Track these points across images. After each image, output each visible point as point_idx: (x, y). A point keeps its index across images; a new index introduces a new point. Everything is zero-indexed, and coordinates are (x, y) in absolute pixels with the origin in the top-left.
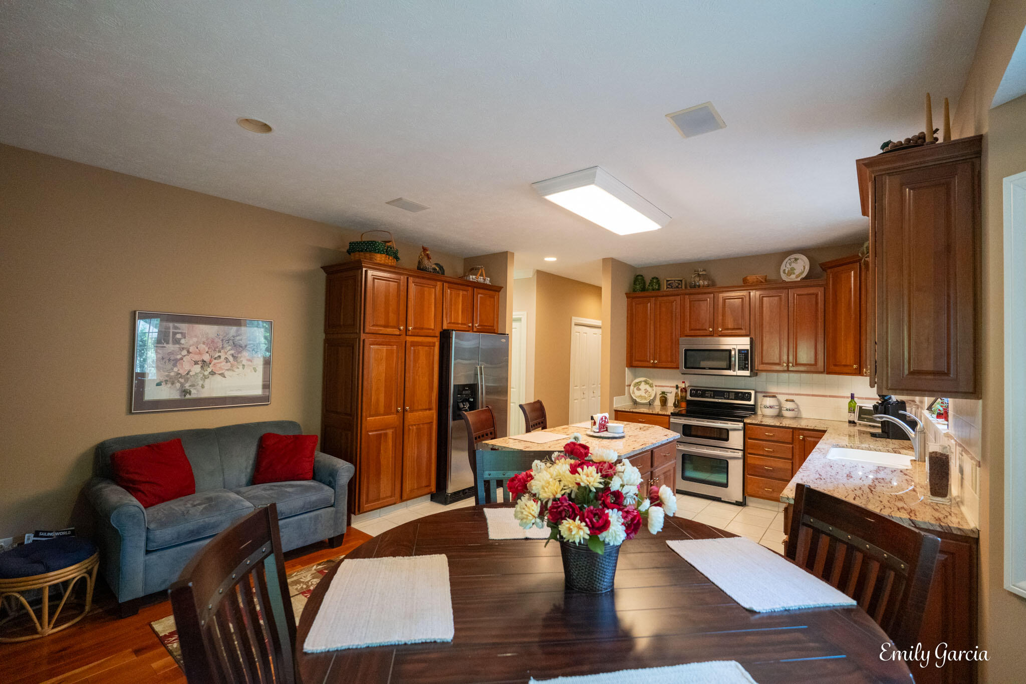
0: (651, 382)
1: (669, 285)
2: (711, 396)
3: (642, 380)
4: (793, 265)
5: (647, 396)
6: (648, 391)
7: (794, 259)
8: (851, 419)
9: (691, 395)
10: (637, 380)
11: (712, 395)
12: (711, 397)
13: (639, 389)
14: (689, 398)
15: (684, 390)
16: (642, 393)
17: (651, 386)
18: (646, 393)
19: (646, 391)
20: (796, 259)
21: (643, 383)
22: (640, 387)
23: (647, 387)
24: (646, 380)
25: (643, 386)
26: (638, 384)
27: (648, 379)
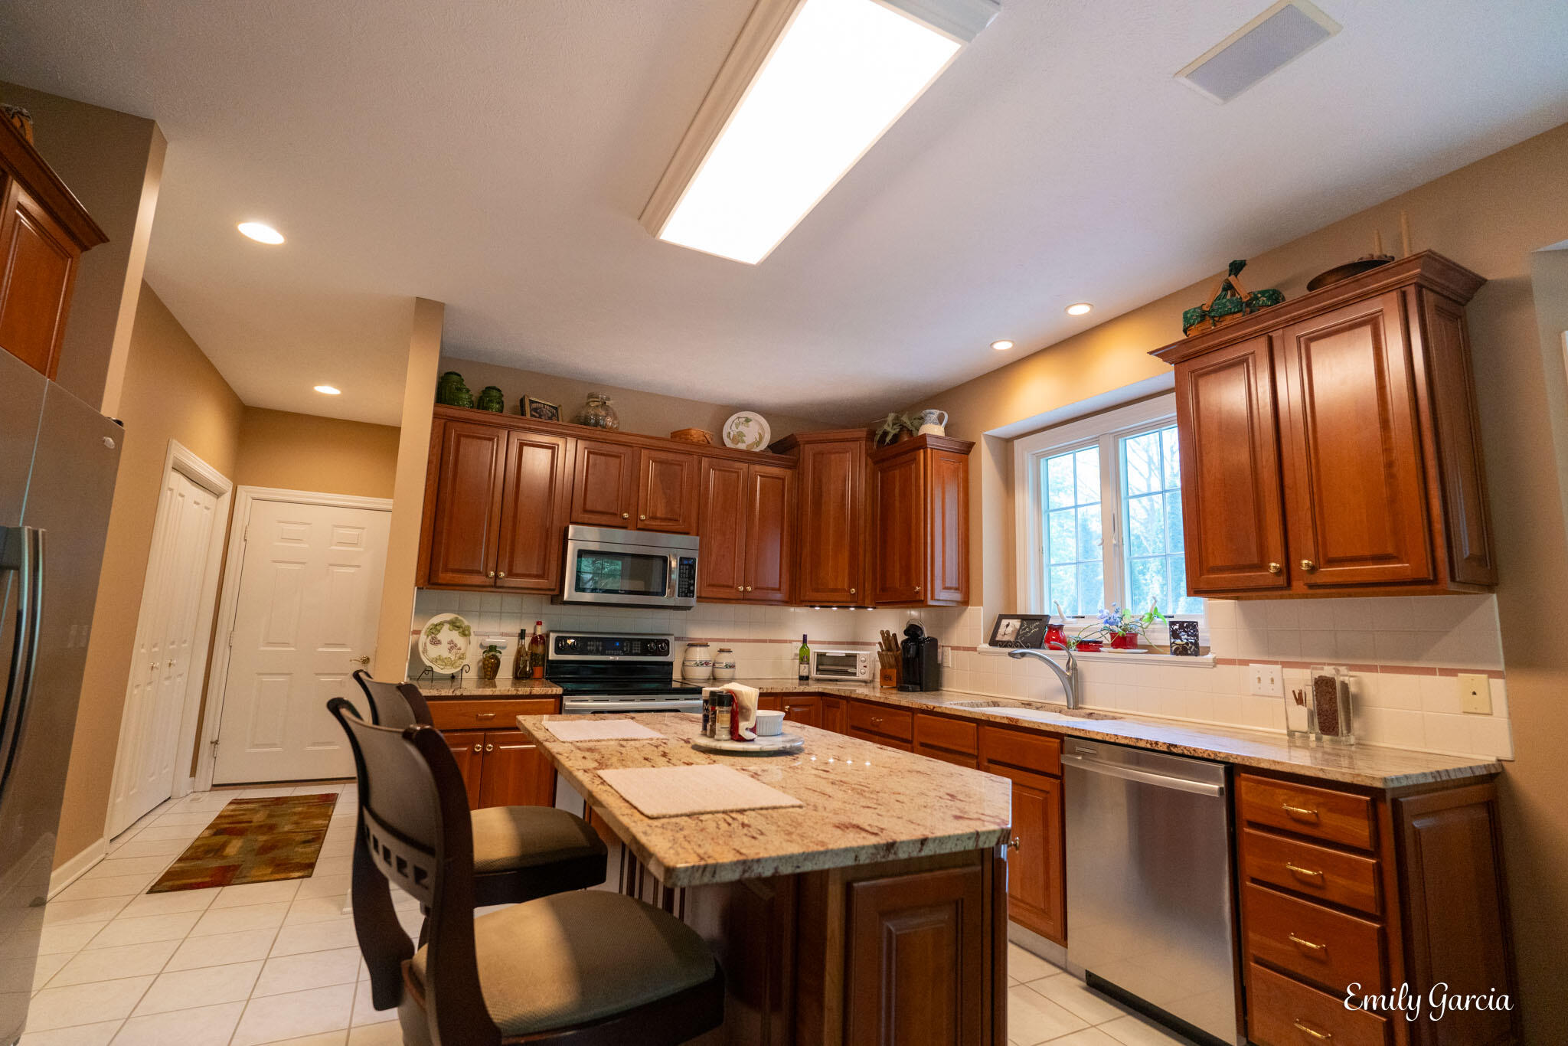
0: (466, 623)
1: (535, 410)
2: (597, 650)
3: (448, 619)
4: (742, 428)
5: (453, 658)
6: (456, 645)
7: (744, 419)
8: (805, 673)
9: (558, 651)
10: (436, 620)
11: (600, 648)
12: (598, 653)
13: (435, 642)
14: (552, 655)
15: (540, 640)
16: (442, 650)
17: (465, 633)
18: (450, 649)
19: (453, 646)
20: (748, 420)
21: (446, 627)
22: (439, 637)
23: (455, 636)
24: (457, 618)
25: (446, 635)
26: (436, 629)
27: (460, 618)
